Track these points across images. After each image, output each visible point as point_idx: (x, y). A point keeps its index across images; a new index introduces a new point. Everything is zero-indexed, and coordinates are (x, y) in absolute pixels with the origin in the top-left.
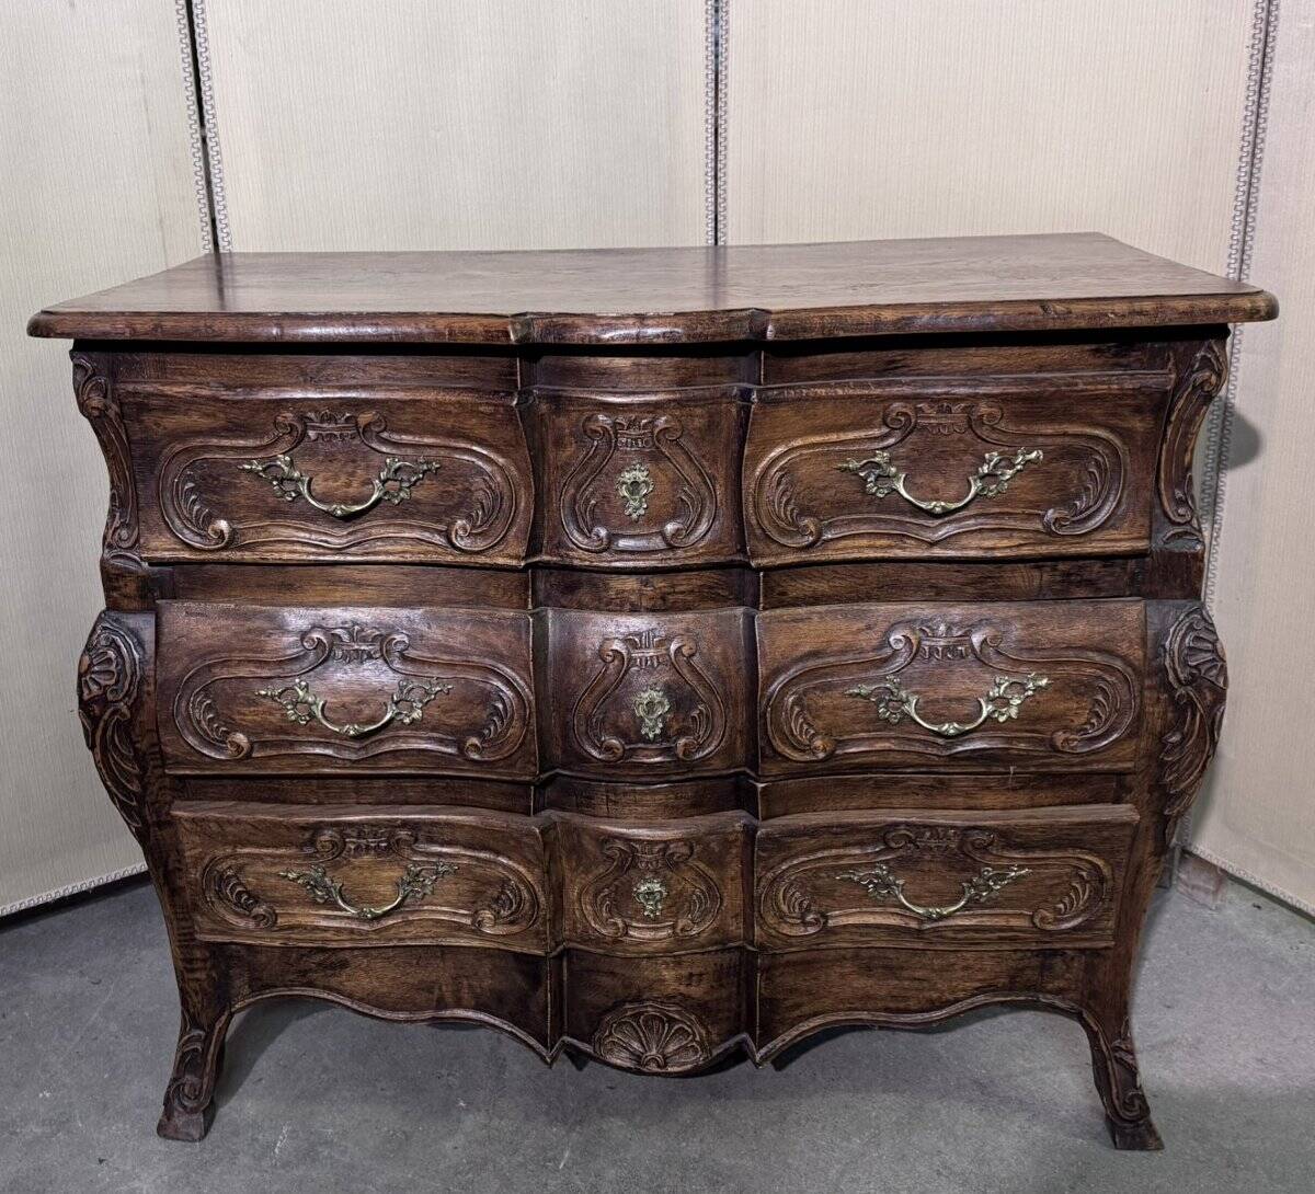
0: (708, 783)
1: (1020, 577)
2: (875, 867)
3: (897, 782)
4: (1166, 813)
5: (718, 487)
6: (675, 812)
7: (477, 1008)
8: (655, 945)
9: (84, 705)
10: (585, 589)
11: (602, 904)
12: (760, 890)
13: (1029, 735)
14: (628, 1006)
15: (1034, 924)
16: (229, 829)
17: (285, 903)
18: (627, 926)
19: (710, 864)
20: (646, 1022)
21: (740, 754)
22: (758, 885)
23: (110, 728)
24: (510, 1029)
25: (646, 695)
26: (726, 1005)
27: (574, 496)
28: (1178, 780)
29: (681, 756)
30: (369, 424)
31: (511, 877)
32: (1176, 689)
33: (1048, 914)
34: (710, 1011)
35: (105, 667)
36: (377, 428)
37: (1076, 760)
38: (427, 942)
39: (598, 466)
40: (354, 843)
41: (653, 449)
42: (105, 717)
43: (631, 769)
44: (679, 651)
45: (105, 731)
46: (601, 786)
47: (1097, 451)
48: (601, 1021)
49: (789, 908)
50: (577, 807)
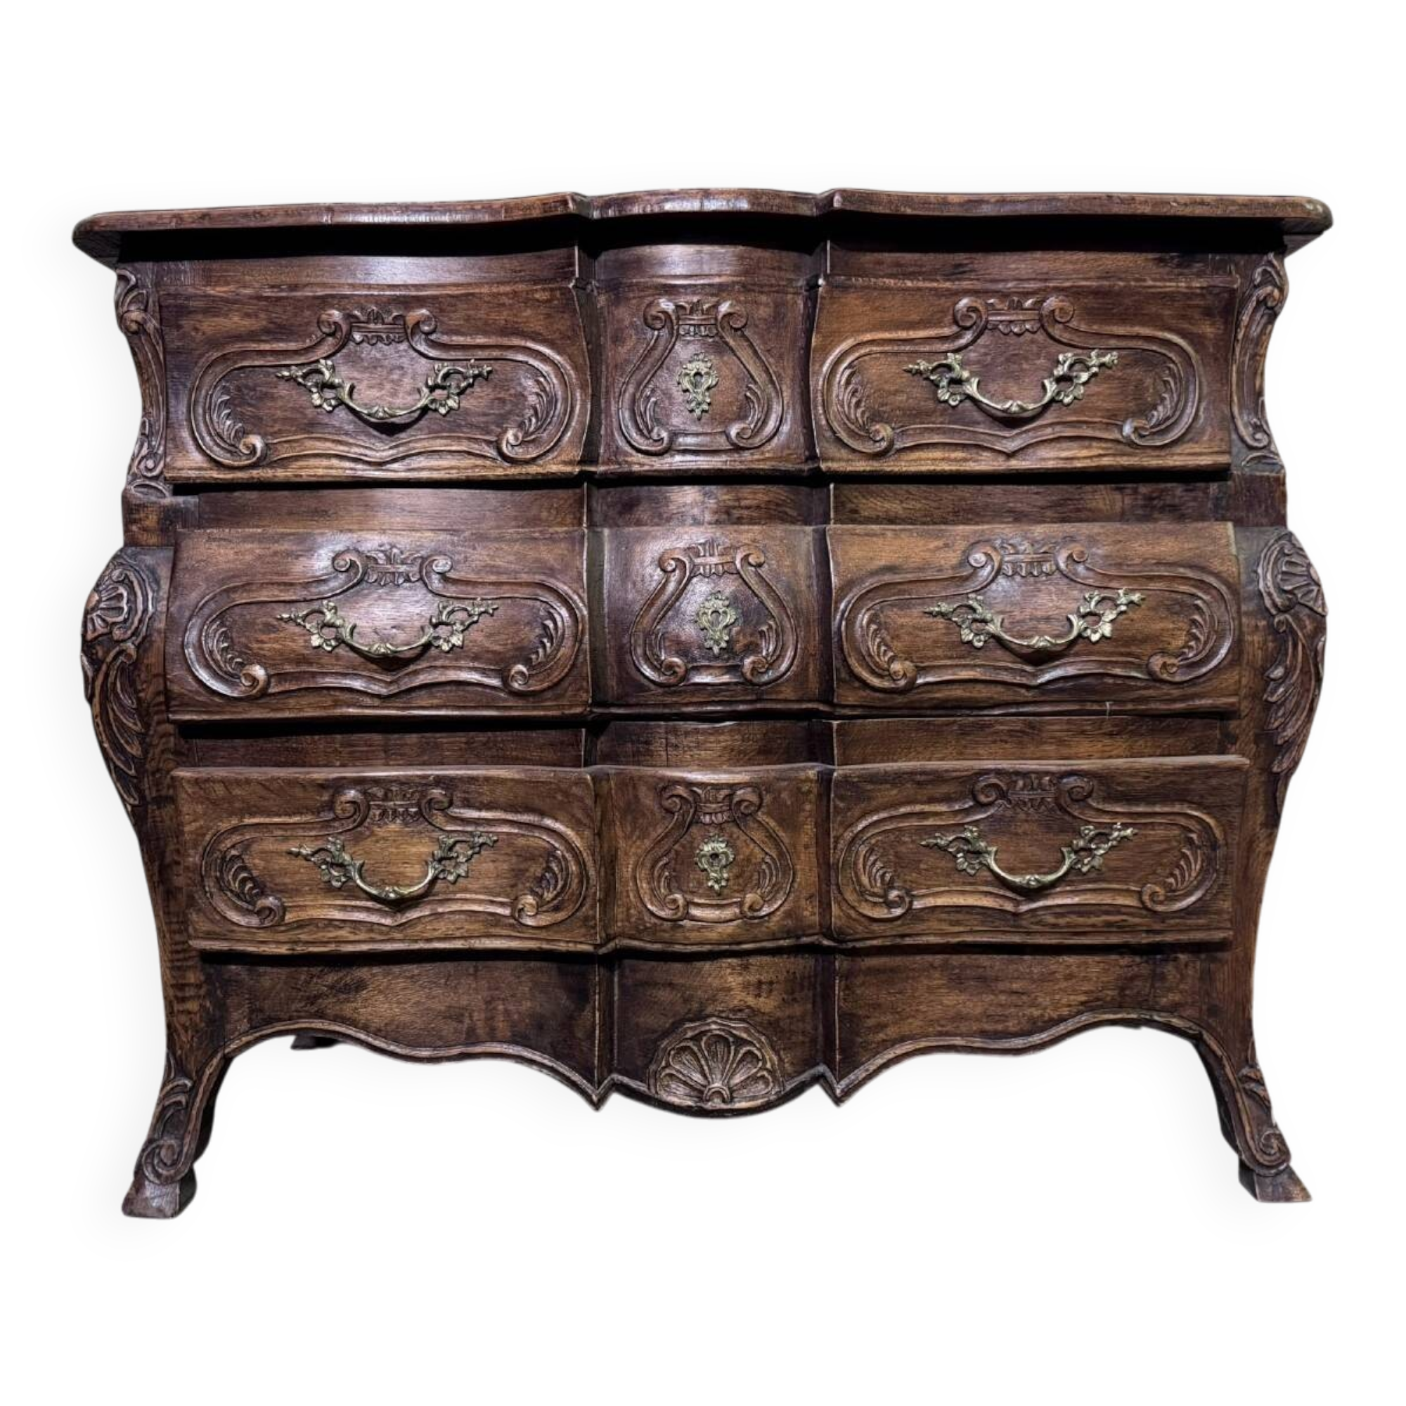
0: (779, 723)
1: (1101, 497)
2: (965, 829)
3: (983, 727)
4: (1275, 769)
5: (784, 388)
6: (737, 757)
7: (513, 1041)
8: (720, 930)
9: (89, 646)
10: (645, 505)
11: (660, 876)
12: (836, 856)
13: (1125, 658)
14: (688, 1025)
15: (1142, 902)
16: (237, 792)
17: (297, 892)
18: (688, 904)
19: (781, 822)
20: (708, 1045)
21: (814, 684)
22: (835, 848)
23: (112, 673)
24: (550, 1064)
25: (711, 604)
26: (801, 1026)
27: (634, 395)
28: (1284, 726)
29: (748, 675)
30: (417, 324)
31: (557, 845)
32: (1273, 616)
33: (1157, 889)
34: (783, 1031)
35: (113, 603)
36: (426, 328)
37: (1176, 692)
38: (458, 944)
39: (658, 360)
40: (379, 807)
41: (717, 339)
42: (109, 659)
43: (693, 694)
44: (745, 559)
45: (107, 675)
46: (659, 726)
47: (1170, 359)
48: (656, 1048)
49: (870, 882)
50: (634, 756)
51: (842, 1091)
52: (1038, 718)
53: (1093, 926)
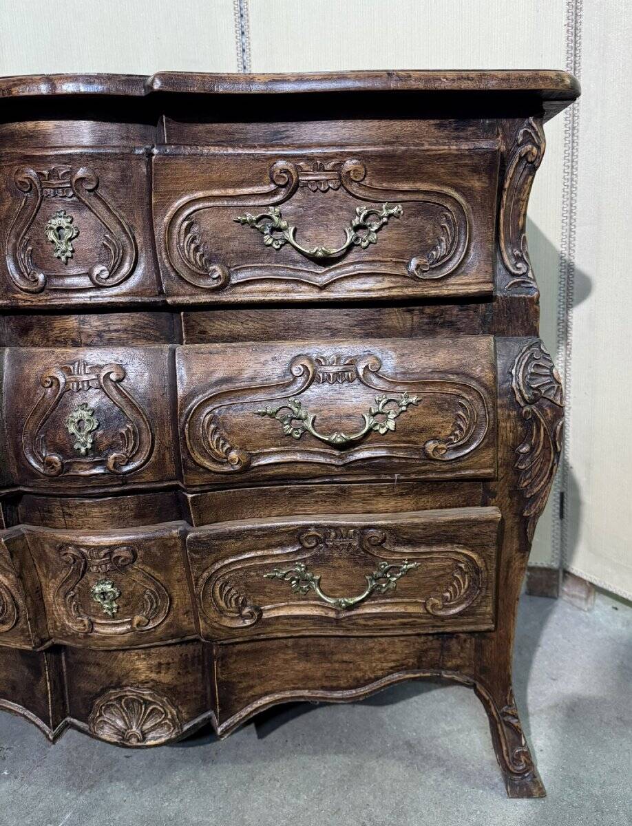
0: (148, 496)
1: (394, 318)
2: (296, 565)
3: (307, 492)
4: (525, 514)
5: (137, 235)
6: (120, 522)
8: (119, 639)
10: (36, 330)
11: (71, 604)
12: (199, 589)
13: (406, 445)
14: (112, 691)
15: (427, 610)
18: (92, 623)
19: (155, 567)
20: (126, 704)
21: (171, 468)
22: (197, 583)
25: (77, 414)
26: (193, 689)
27: (15, 244)
28: (531, 485)
29: (112, 467)
32: (522, 407)
33: (437, 601)
34: (179, 693)
37: (446, 467)
39: (30, 216)
41: (75, 198)
43: (70, 482)
44: (107, 377)
46: (56, 501)
47: (447, 208)
48: (93, 704)
49: (226, 604)
50: (42, 520)
51: (222, 731)
52: (347, 485)
53: (392, 625)
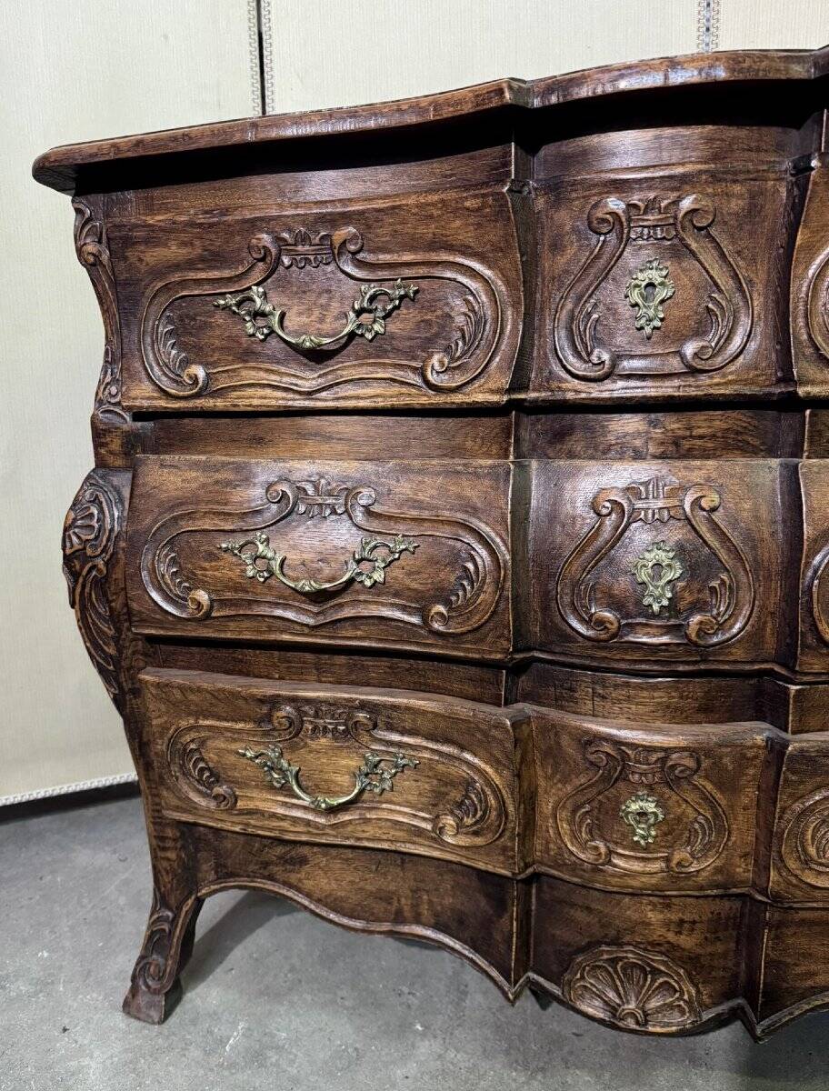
0: (723, 682)
5: (755, 296)
6: (676, 714)
7: (437, 927)
8: (643, 880)
9: (68, 560)
10: (578, 435)
11: (581, 821)
14: (604, 948)
16: (192, 697)
17: (244, 784)
18: (610, 852)
19: (720, 786)
20: (624, 969)
21: (769, 644)
22: (780, 818)
23: (88, 585)
24: (471, 956)
25: (652, 555)
26: (722, 962)
27: (572, 312)
29: (693, 636)
30: (344, 243)
31: (476, 778)
34: (702, 967)
35: (87, 522)
36: (352, 248)
38: (385, 846)
39: (603, 269)
40: (311, 722)
41: (676, 241)
42: (84, 573)
43: (626, 651)
44: (696, 503)
45: (84, 587)
46: (586, 676)
48: (572, 960)
49: (818, 853)
50: (556, 700)
51: (763, 1031)
